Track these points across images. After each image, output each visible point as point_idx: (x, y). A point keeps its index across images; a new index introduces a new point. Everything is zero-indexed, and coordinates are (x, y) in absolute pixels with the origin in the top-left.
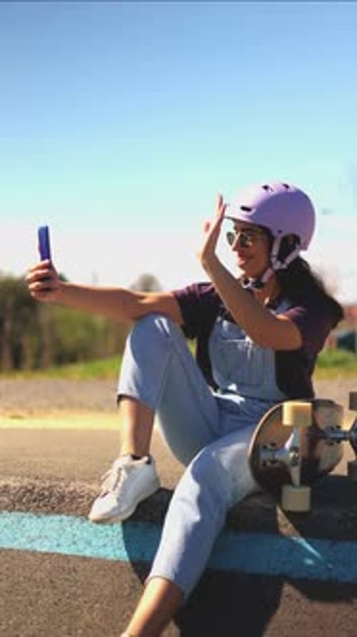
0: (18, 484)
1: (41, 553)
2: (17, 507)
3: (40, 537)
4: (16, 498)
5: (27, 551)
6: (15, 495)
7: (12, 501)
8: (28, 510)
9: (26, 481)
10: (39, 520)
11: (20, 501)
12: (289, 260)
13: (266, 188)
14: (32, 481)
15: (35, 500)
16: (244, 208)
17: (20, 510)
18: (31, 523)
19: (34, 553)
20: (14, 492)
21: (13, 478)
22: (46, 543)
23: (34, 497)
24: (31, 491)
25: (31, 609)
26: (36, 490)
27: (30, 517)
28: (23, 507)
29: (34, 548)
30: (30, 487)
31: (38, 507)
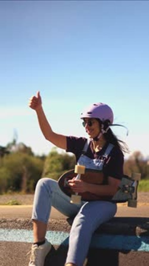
0: (24, 220)
1: (29, 243)
2: (22, 228)
3: (29, 238)
4: (23, 225)
5: (24, 243)
6: (22, 224)
7: (21, 226)
8: (26, 228)
9: (26, 219)
10: (29, 232)
11: (23, 226)
12: (107, 130)
13: (95, 105)
14: (28, 219)
15: (28, 225)
16: (89, 113)
17: (23, 229)
18: (26, 233)
19: (26, 243)
20: (22, 222)
21: (22, 218)
22: (31, 239)
23: (28, 224)
24: (27, 222)
25: (23, 262)
26: (29, 222)
27: (26, 231)
28: (25, 228)
29: (26, 241)
30: (28, 221)
31: (29, 227)
